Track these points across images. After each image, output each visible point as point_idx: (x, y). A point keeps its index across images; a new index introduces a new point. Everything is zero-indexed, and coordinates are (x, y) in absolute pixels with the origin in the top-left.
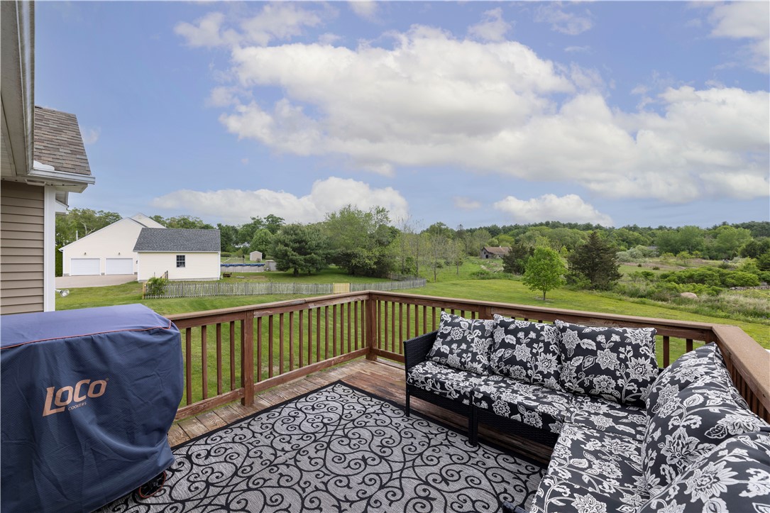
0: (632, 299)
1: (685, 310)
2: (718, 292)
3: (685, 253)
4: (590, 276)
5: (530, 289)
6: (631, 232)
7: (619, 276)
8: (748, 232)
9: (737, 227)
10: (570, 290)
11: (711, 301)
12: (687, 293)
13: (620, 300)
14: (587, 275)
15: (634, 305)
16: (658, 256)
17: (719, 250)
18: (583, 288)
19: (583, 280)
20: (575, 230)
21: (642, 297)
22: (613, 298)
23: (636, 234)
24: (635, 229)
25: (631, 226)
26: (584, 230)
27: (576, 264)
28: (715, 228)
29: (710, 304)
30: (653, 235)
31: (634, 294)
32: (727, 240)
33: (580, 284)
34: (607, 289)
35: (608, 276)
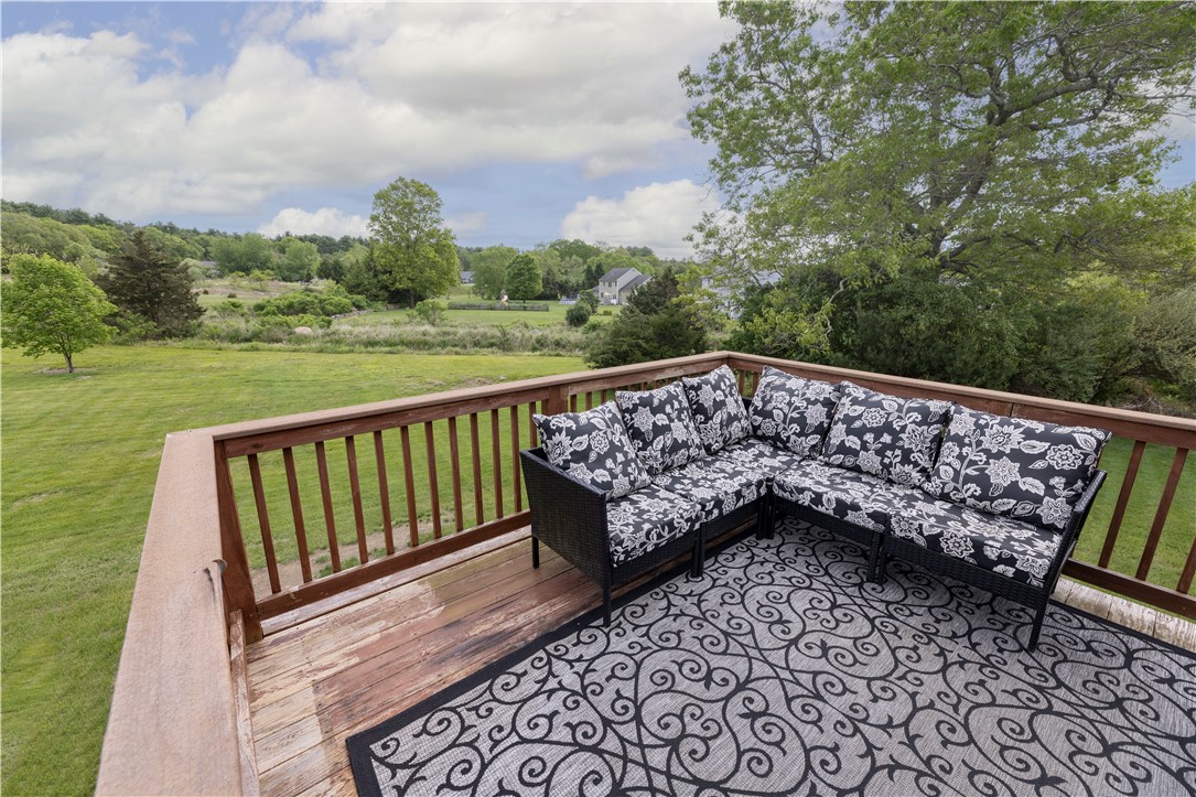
0: (236, 346)
1: (309, 350)
2: (329, 323)
3: (257, 272)
4: (149, 314)
5: (28, 354)
6: (168, 236)
7: (200, 311)
8: (314, 247)
9: (301, 239)
10: (116, 343)
11: (329, 335)
12: (301, 328)
13: (220, 349)
14: (144, 313)
15: (244, 354)
16: (221, 277)
17: (290, 269)
18: (145, 338)
19: (139, 325)
20: (49, 221)
21: (247, 340)
22: (207, 349)
23: (177, 239)
24: (172, 229)
25: (165, 223)
26: (69, 222)
27: (114, 293)
28: (279, 239)
29: (328, 339)
30: (206, 244)
31: (235, 338)
32: (296, 256)
33: (135, 330)
34: (187, 334)
35: (183, 311)
